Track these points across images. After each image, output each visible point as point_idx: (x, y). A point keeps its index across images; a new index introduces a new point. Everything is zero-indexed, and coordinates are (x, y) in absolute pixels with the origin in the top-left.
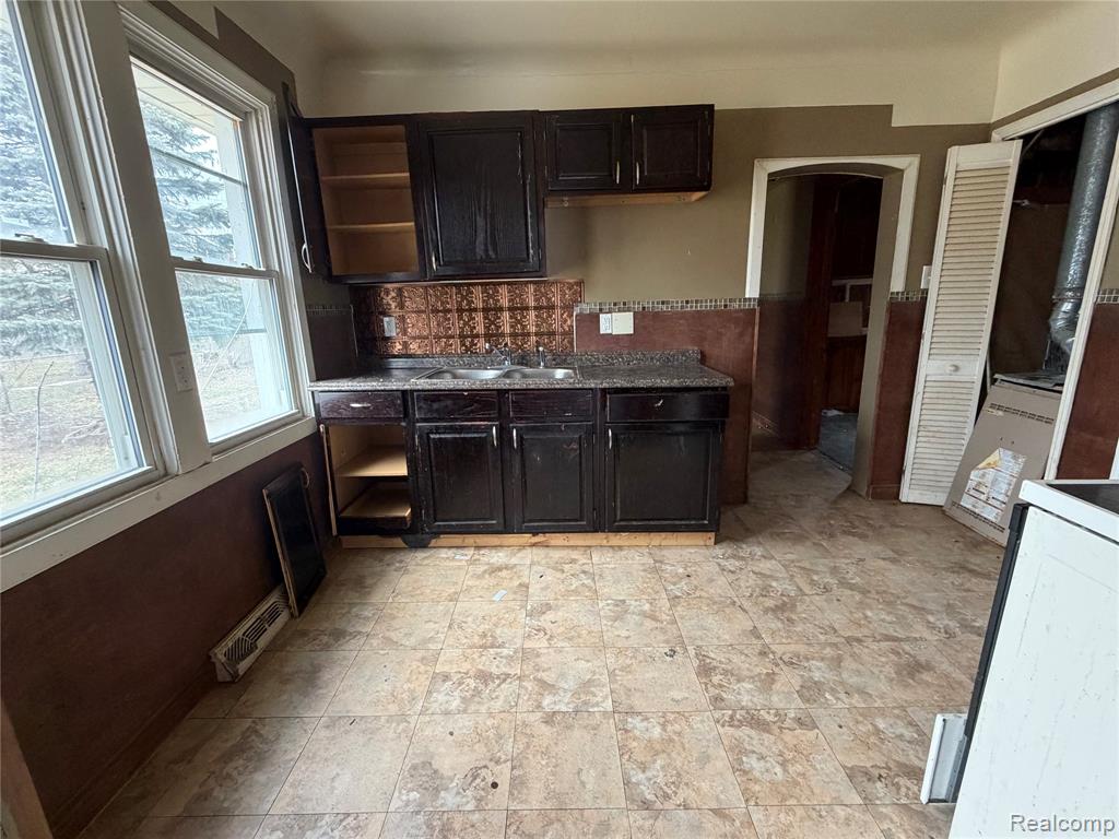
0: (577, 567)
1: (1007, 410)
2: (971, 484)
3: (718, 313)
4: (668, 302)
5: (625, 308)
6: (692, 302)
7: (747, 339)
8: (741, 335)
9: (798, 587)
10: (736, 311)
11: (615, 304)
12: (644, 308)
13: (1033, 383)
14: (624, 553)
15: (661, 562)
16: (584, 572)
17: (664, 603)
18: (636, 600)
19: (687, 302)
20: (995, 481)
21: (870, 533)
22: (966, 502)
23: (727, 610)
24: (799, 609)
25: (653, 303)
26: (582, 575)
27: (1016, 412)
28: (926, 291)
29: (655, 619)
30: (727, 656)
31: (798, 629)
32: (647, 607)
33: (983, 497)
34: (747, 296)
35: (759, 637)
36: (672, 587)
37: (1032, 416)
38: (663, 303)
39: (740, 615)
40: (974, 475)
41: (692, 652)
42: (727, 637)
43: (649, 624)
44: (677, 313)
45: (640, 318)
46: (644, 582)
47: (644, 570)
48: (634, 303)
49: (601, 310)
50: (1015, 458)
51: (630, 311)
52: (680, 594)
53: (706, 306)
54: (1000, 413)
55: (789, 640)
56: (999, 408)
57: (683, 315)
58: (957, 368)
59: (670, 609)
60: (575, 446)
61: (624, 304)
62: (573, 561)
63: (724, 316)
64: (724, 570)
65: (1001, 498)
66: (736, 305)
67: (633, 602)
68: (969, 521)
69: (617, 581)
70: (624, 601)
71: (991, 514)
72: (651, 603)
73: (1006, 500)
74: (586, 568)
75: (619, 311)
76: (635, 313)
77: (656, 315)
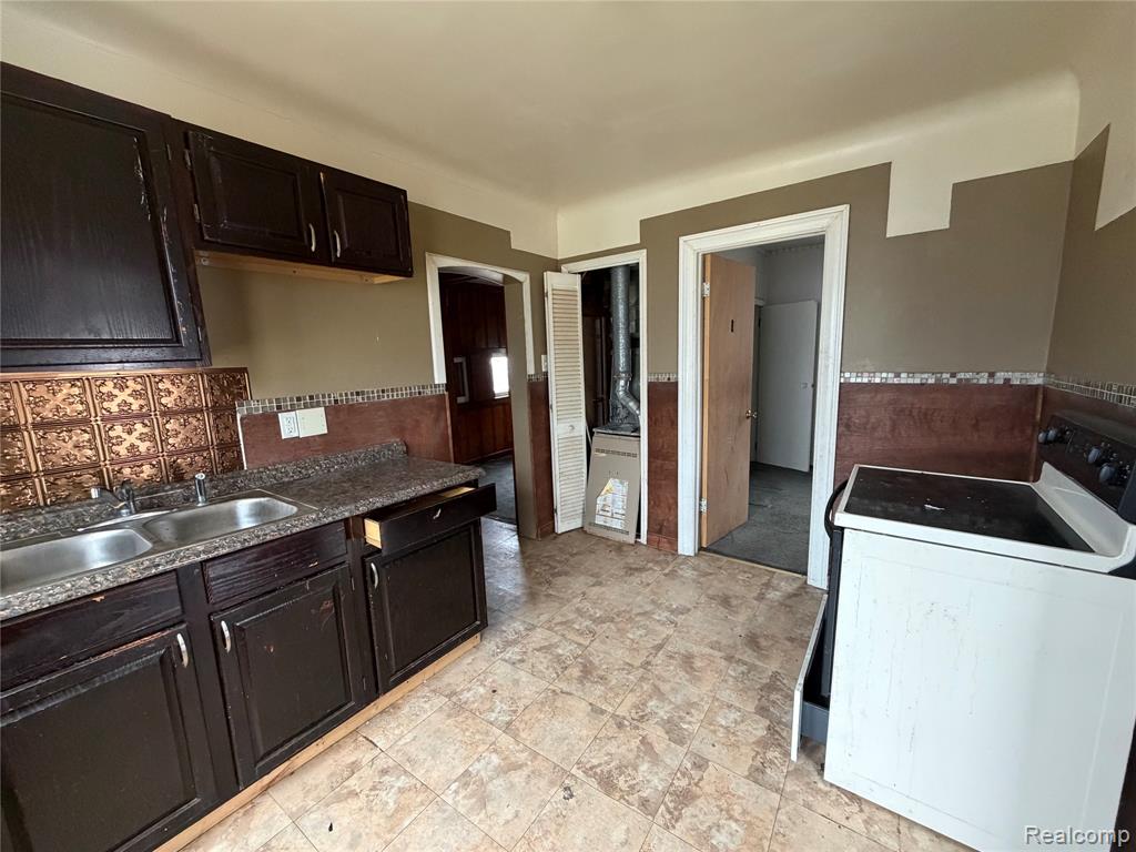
0: (366, 772)
1: (608, 452)
2: (599, 507)
3: (413, 401)
4: (363, 393)
5: (312, 403)
6: (388, 391)
7: (442, 424)
8: (437, 420)
9: (576, 643)
10: (429, 397)
11: (299, 399)
12: (336, 401)
13: (615, 432)
14: (406, 710)
15: (454, 693)
16: (384, 772)
17: (505, 740)
18: (478, 760)
19: (383, 391)
20: (614, 502)
21: (567, 568)
22: (599, 520)
23: (559, 704)
24: (596, 662)
25: (346, 395)
26: (386, 778)
27: (613, 452)
28: (546, 374)
29: (517, 767)
30: (603, 751)
31: (614, 682)
32: (495, 759)
33: (609, 514)
34: (437, 382)
35: (603, 712)
36: (494, 715)
37: (624, 454)
38: (358, 394)
39: (571, 701)
40: (600, 501)
41: (580, 774)
42: (584, 732)
43: (517, 778)
44: (373, 404)
45: (334, 413)
46: (464, 731)
47: (449, 716)
48: (324, 396)
49: (279, 407)
50: (622, 483)
51: (318, 405)
52: (508, 719)
53: (402, 395)
54: (604, 455)
55: (621, 697)
56: (603, 451)
57: (379, 406)
58: (573, 427)
59: (518, 743)
60: (328, 604)
61: (311, 397)
62: (354, 768)
63: (419, 402)
64: (514, 663)
65: (621, 511)
66: (428, 392)
67: (478, 766)
68: (605, 534)
69: (435, 754)
70: (467, 773)
71: (617, 524)
72: (495, 751)
73: (624, 512)
74: (381, 763)
75: (306, 407)
76: (326, 407)
77: (352, 409)
